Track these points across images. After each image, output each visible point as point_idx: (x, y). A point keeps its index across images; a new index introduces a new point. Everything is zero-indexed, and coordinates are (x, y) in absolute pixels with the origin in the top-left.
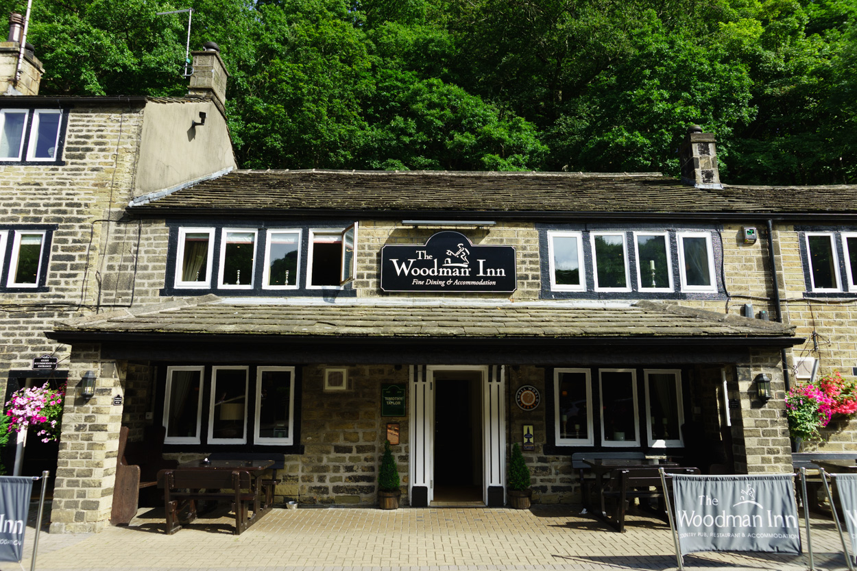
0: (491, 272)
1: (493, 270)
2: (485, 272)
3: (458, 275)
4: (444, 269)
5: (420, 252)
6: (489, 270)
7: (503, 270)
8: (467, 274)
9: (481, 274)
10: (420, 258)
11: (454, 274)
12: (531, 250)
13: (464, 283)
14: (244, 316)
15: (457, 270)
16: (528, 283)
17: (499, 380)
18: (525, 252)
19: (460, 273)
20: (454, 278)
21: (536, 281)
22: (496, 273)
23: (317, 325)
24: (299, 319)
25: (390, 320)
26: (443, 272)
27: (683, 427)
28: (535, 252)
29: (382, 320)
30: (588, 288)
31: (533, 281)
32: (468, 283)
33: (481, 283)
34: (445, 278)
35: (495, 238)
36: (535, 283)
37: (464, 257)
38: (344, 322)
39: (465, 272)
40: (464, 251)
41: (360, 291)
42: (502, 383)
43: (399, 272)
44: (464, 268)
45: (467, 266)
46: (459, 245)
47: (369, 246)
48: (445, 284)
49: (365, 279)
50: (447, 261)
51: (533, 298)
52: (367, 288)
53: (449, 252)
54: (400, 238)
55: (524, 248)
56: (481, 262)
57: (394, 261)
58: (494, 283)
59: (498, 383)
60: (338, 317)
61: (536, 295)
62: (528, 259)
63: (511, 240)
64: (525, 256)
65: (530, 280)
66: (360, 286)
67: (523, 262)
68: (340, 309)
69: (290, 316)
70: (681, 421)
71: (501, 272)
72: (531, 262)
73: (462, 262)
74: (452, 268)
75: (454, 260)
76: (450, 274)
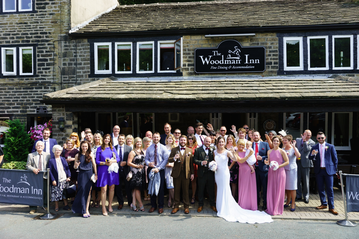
0: (252, 61)
1: (253, 60)
2: (249, 61)
3: (234, 63)
4: (227, 60)
5: (215, 52)
6: (251, 60)
7: (258, 60)
8: (239, 63)
9: (247, 62)
10: (215, 55)
11: (232, 63)
12: (274, 48)
13: (238, 67)
14: (129, 89)
15: (234, 61)
16: (271, 66)
17: (255, 117)
18: (271, 50)
19: (236, 62)
20: (232, 65)
21: (276, 65)
22: (255, 62)
23: (165, 94)
24: (155, 90)
25: (200, 90)
26: (227, 62)
27: (351, 140)
28: (276, 49)
29: (196, 90)
30: (304, 68)
31: (274, 65)
32: (240, 67)
33: (247, 67)
34: (228, 65)
35: (254, 42)
36: (275, 66)
37: (237, 54)
38: (177, 92)
39: (238, 62)
40: (238, 50)
41: (184, 73)
42: (256, 119)
43: (204, 63)
44: (238, 59)
45: (239, 58)
46: (235, 47)
47: (188, 49)
48: (228, 68)
49: (187, 67)
50: (229, 56)
51: (274, 74)
52: (188, 71)
53: (230, 51)
54: (204, 44)
55: (270, 47)
56: (247, 56)
57: (201, 57)
58: (253, 67)
59: (255, 118)
60: (174, 88)
61: (275, 73)
62: (272, 54)
63: (263, 44)
64: (270, 52)
65: (273, 65)
66: (184, 70)
67: (270, 55)
68: (175, 83)
69: (151, 89)
70: (350, 137)
71: (257, 61)
72: (274, 55)
73: (237, 56)
74: (231, 60)
75: (233, 55)
76: (230, 63)
